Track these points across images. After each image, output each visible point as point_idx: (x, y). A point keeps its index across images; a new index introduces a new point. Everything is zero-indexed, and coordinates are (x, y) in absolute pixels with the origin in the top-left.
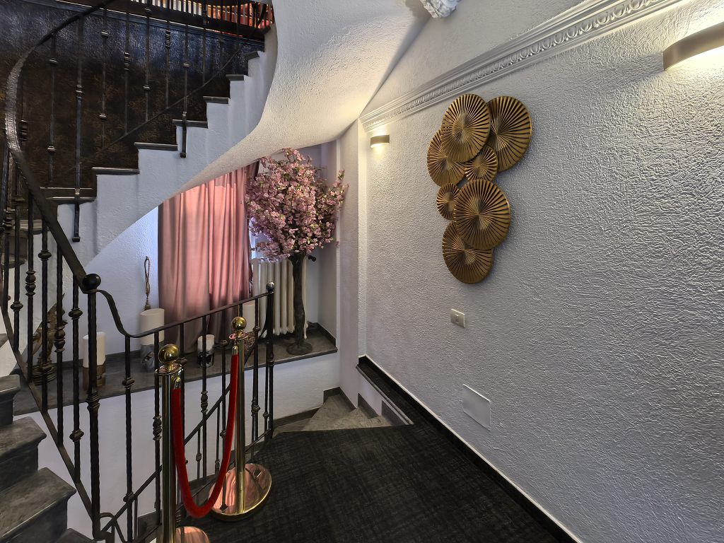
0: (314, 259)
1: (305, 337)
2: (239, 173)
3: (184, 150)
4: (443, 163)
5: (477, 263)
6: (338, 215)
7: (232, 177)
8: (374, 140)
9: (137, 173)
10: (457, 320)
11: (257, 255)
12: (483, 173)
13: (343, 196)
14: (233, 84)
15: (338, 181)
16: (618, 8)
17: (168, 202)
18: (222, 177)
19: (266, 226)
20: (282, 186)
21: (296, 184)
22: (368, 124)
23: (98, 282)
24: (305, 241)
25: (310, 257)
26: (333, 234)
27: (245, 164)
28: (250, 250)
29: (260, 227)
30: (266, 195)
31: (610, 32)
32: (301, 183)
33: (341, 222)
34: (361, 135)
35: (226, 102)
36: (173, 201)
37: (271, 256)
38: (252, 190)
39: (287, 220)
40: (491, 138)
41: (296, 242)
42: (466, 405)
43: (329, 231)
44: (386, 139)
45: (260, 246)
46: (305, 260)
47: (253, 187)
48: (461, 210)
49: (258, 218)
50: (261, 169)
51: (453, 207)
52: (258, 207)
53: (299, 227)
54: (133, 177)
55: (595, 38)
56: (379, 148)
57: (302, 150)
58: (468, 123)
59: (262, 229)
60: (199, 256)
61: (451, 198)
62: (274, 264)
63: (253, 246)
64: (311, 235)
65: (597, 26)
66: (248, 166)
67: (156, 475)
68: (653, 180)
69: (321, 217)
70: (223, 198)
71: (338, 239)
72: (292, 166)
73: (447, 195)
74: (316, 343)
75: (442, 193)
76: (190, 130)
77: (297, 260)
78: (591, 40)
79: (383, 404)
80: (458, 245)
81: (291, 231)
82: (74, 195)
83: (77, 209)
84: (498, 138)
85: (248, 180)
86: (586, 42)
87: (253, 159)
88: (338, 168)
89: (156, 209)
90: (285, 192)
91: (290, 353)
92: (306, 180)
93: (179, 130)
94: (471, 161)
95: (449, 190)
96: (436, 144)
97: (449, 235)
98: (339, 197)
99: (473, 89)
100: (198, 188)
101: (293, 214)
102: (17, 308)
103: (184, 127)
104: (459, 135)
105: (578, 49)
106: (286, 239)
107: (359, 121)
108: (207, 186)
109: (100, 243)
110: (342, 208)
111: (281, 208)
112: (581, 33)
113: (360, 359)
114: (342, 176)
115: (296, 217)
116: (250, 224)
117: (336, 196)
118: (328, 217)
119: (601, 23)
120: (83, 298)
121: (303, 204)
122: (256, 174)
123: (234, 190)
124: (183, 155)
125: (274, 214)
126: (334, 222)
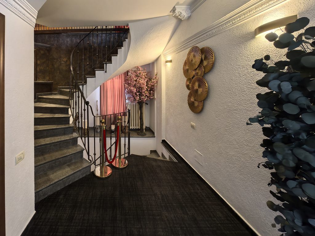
0: (147, 104)
1: (144, 131)
2: (122, 75)
3: (106, 71)
4: (188, 70)
5: (198, 106)
6: (155, 88)
7: (120, 76)
8: (167, 62)
9: (95, 77)
10: (193, 126)
11: (128, 101)
12: (199, 74)
13: (157, 82)
14: (119, 50)
15: (155, 76)
16: (239, 16)
17: (102, 85)
18: (117, 76)
19: (130, 92)
20: (135, 79)
21: (140, 78)
22: (165, 55)
23: (89, 103)
24: (143, 97)
25: (146, 103)
26: (153, 95)
27: (124, 72)
28: (126, 99)
29: (128, 92)
30: (130, 82)
31: (238, 24)
32: (142, 78)
33: (157, 91)
34: (163, 60)
35: (117, 56)
36: (103, 84)
37: (132, 102)
38: (126, 80)
39: (136, 90)
40: (202, 61)
41: (140, 98)
42: (195, 157)
43: (152, 94)
44: (171, 61)
45: (129, 98)
46: (144, 104)
47: (127, 79)
48: (193, 87)
49: (128, 89)
50: (129, 74)
51: (190, 86)
52: (127, 86)
53: (141, 93)
54: (95, 78)
55: (234, 26)
56: (169, 64)
57: (142, 66)
58: (194, 56)
59: (129, 93)
60: (111, 101)
61: (190, 83)
62: (133, 105)
63: (127, 98)
64: (145, 95)
65: (234, 22)
66: (125, 73)
67: (100, 157)
68: (252, 77)
69: (149, 89)
70: (118, 83)
71: (155, 97)
72: (139, 72)
73: (189, 81)
74: (148, 134)
75: (187, 80)
76: (107, 65)
77: (141, 104)
78: (233, 27)
79: (169, 155)
80: (192, 99)
81: (138, 94)
82: (82, 83)
83: (83, 87)
84: (204, 61)
85: (125, 77)
86: (231, 27)
87: (126, 71)
88: (155, 72)
89: (99, 87)
90: (136, 81)
91: (138, 135)
92: (143, 77)
93: (105, 65)
94: (196, 70)
95: (189, 80)
96: (185, 64)
97: (190, 96)
98: (155, 82)
99: (196, 44)
100: (110, 80)
101: (139, 88)
102: (73, 108)
103: (106, 64)
104: (192, 60)
105: (229, 30)
106: (136, 96)
107: (162, 54)
108: (113, 79)
109: (88, 95)
110: (157, 86)
111: (135, 86)
112: (229, 24)
113: (162, 140)
114: (157, 75)
115: (140, 89)
116: (126, 91)
117: (154, 82)
118: (152, 89)
119: (235, 21)
120: (86, 106)
121: (142, 85)
122: (128, 75)
123: (121, 80)
124: (106, 72)
125: (132, 88)
126: (154, 91)
